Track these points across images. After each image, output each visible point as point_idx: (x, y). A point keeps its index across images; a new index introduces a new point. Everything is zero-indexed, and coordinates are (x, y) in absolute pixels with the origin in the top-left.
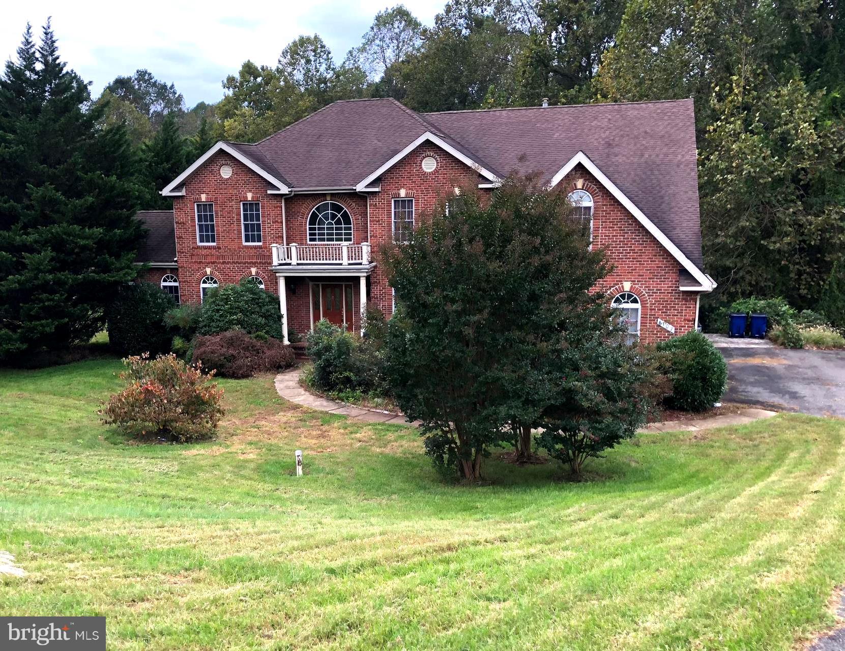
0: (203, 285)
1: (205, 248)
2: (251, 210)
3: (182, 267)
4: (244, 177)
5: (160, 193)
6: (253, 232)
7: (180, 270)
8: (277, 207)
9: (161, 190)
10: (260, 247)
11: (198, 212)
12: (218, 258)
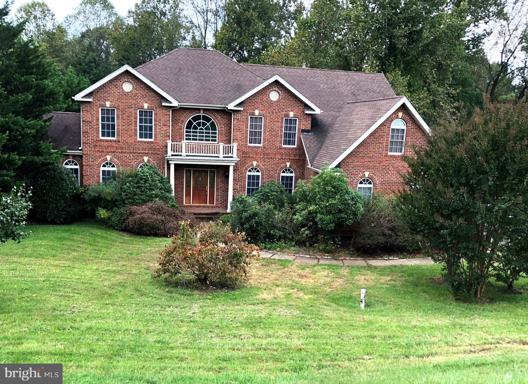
0: (102, 168)
1: (107, 141)
2: (146, 116)
3: (86, 154)
4: (141, 92)
5: (73, 98)
6: (146, 132)
7: (84, 156)
8: (167, 115)
9: (74, 96)
10: (152, 142)
11: (102, 114)
12: (117, 148)
